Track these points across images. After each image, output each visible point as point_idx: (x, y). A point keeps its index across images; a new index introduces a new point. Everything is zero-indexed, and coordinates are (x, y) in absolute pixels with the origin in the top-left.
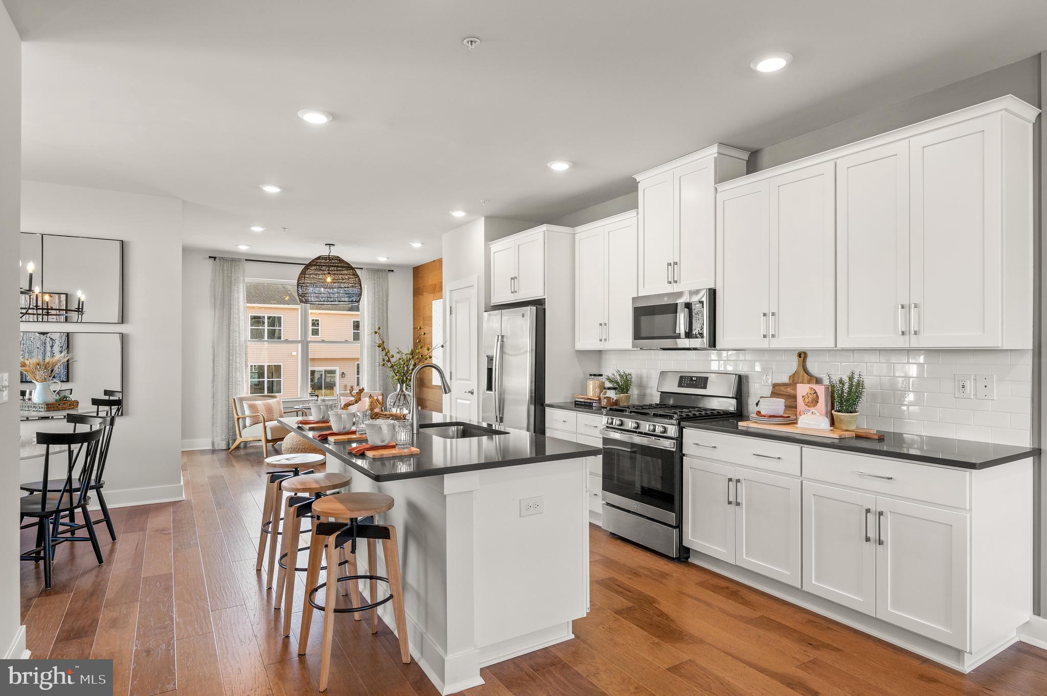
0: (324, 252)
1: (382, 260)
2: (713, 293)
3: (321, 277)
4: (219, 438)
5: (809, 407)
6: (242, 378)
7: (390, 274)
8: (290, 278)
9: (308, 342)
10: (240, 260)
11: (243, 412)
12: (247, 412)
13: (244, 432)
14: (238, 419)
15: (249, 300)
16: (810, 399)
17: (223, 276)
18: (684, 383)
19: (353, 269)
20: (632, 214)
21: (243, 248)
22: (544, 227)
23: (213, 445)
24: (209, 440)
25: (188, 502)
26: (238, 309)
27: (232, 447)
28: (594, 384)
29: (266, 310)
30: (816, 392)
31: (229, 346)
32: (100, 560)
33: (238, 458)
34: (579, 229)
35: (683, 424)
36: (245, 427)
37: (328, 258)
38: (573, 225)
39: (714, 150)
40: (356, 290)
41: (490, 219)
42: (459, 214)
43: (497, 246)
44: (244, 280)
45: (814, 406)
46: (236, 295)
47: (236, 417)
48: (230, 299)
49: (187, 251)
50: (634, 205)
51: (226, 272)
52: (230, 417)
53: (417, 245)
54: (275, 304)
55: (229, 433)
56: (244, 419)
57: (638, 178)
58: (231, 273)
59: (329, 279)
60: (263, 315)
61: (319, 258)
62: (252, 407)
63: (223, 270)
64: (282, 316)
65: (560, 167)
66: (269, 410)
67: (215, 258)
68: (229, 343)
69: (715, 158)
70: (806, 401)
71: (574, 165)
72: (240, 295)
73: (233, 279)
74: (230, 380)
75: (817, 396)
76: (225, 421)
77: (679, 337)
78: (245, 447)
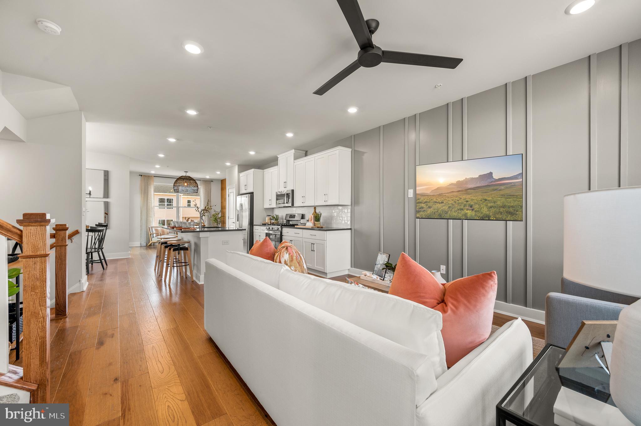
0: (184, 174)
1: (208, 177)
2: (293, 191)
3: (182, 183)
4: (143, 242)
6: (153, 219)
7: (212, 182)
8: (171, 183)
9: (179, 207)
10: (152, 176)
11: (153, 232)
12: (154, 232)
13: (153, 239)
14: (151, 234)
15: (155, 191)
17: (145, 182)
18: (290, 217)
19: (195, 180)
20: (276, 167)
21: (153, 172)
22: (253, 170)
23: (141, 244)
24: (139, 243)
25: (132, 258)
26: (151, 195)
27: (148, 245)
28: (268, 218)
29: (166, 196)
31: (147, 208)
32: (104, 269)
33: (150, 248)
34: (265, 170)
35: (282, 227)
36: (153, 237)
37: (186, 176)
38: (263, 169)
39: (293, 151)
40: (196, 188)
41: (240, 166)
42: (228, 164)
43: (242, 174)
44: (153, 184)
46: (150, 189)
47: (150, 234)
48: (148, 191)
49: (131, 173)
51: (146, 181)
52: (147, 234)
53: (218, 173)
54: (168, 193)
55: (147, 240)
56: (153, 234)
57: (278, 156)
58: (148, 181)
59: (186, 184)
60: (164, 198)
61: (182, 176)
62: (156, 230)
63: (145, 180)
64: (173, 198)
65: (252, 153)
66: (163, 232)
67: (141, 176)
68: (147, 207)
69: (294, 153)
71: (256, 152)
72: (152, 190)
73: (149, 183)
74: (148, 220)
76: (145, 235)
77: (285, 203)
78: (154, 245)
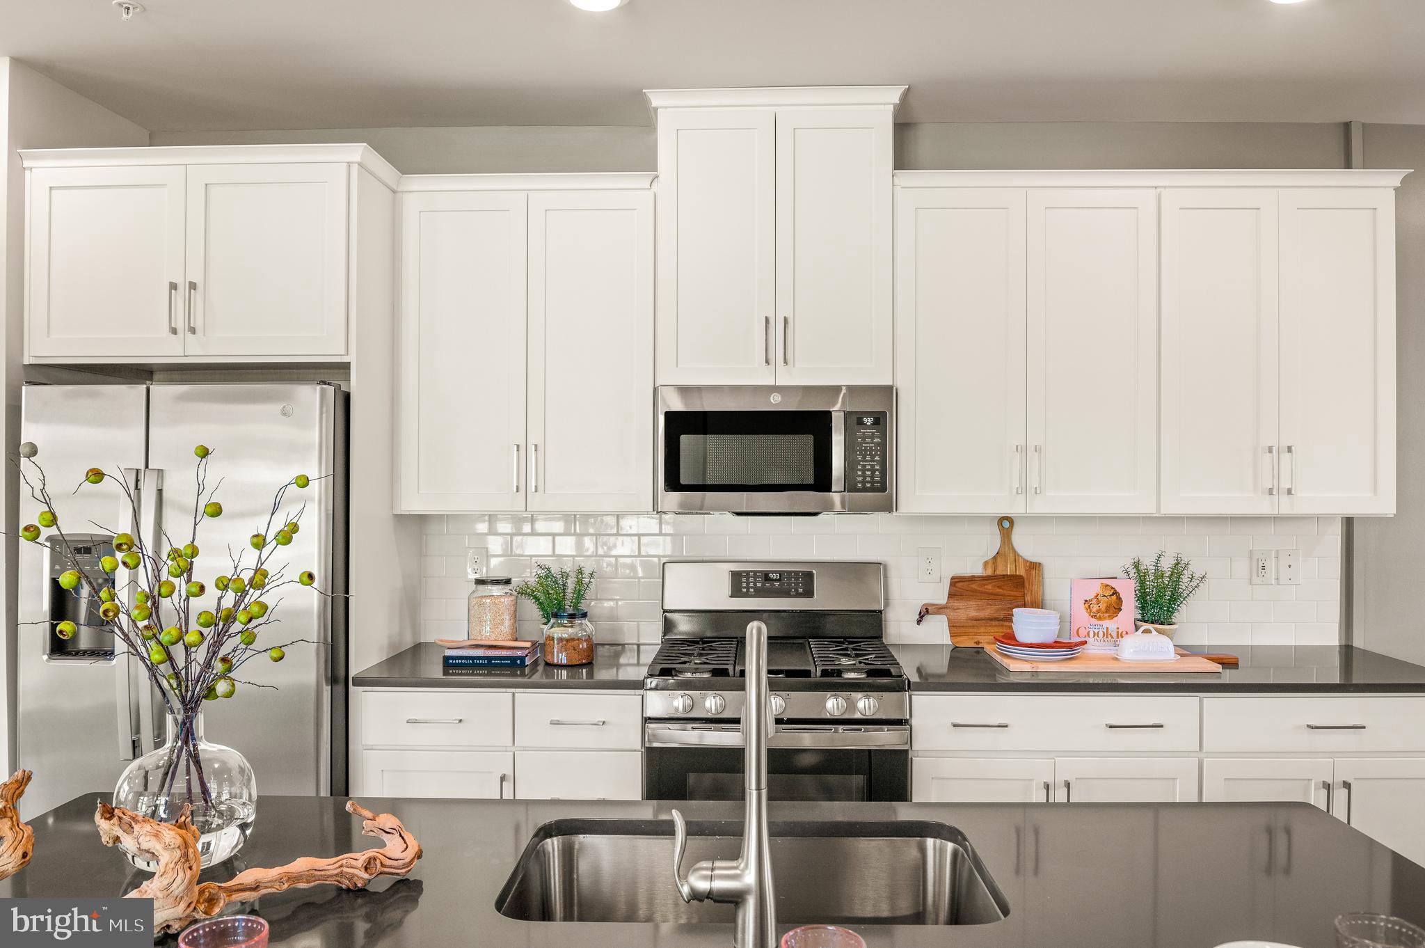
5: (1100, 619)
16: (1103, 606)
18: (748, 588)
30: (1115, 593)
34: (418, 184)
45: (1111, 617)
50: (646, 162)
57: (657, 99)
70: (1094, 610)
75: (1119, 598)
